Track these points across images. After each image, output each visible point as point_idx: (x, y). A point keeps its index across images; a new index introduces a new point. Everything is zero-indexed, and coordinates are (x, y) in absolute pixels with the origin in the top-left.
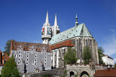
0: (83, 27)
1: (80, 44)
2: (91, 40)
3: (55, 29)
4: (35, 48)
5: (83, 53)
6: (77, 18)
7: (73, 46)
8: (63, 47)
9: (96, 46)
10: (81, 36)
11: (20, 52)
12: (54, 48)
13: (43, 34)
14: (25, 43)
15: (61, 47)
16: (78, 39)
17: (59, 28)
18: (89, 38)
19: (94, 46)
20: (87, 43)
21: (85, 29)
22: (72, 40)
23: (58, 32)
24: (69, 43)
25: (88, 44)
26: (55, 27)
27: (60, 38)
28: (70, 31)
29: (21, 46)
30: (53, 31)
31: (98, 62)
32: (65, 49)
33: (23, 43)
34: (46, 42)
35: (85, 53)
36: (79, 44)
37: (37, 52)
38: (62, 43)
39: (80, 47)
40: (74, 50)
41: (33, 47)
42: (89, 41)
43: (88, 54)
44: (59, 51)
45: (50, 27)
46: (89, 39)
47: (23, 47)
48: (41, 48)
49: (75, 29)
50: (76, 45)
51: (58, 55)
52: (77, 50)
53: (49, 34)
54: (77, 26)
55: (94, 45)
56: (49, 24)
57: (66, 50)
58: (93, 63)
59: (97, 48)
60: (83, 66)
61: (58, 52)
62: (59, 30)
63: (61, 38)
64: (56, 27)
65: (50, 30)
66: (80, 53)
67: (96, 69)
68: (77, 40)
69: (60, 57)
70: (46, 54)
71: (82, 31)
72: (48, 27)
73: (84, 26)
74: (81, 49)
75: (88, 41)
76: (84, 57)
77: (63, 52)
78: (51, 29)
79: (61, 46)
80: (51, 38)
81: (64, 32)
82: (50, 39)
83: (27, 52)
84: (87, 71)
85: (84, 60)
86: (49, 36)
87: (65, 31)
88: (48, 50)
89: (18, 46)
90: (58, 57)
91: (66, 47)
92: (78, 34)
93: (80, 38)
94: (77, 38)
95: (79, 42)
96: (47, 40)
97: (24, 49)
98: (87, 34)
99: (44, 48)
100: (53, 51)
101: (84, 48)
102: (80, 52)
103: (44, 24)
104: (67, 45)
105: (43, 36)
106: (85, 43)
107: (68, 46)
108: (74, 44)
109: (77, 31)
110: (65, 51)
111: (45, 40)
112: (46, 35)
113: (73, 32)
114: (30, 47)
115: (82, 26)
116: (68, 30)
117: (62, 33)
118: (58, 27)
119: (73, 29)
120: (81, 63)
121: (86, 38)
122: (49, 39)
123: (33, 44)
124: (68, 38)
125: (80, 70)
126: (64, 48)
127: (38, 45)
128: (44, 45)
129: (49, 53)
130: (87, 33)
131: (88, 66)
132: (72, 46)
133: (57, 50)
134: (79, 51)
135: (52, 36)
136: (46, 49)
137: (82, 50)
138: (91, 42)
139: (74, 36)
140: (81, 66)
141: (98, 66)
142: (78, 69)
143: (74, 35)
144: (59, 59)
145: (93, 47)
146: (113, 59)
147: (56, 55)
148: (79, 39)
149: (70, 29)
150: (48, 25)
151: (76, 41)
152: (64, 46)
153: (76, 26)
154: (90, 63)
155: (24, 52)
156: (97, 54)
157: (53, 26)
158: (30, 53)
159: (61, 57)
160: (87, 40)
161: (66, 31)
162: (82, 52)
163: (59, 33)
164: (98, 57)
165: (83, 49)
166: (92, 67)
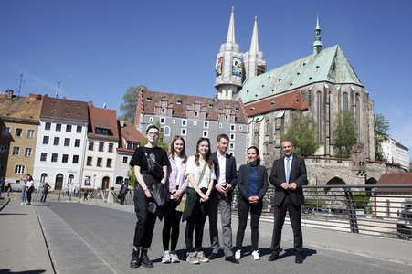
0: (336, 56)
1: (327, 103)
2: (357, 94)
3: (253, 60)
4: (204, 109)
5: (333, 129)
6: (319, 30)
7: (307, 110)
8: (279, 110)
9: (371, 112)
10: (331, 81)
11: (162, 120)
12: (251, 113)
13: (218, 75)
14: (177, 96)
15: (273, 111)
16: (322, 90)
17: (263, 59)
18: (353, 89)
19: (364, 110)
20: (346, 102)
21: (342, 61)
22: (303, 93)
23: (261, 70)
24: (296, 101)
25: (349, 105)
26: (253, 56)
27: (268, 85)
28: (297, 66)
29: (165, 105)
30: (246, 66)
31: (372, 156)
32: (283, 117)
33: (171, 95)
34: (227, 95)
35: (339, 130)
36: (325, 103)
37: (208, 122)
38: (273, 99)
39: (327, 112)
40: (311, 121)
41: (197, 108)
42: (352, 97)
43: (348, 131)
44: (268, 121)
45: (239, 55)
46: (352, 92)
47: (171, 106)
48: (220, 111)
49: (312, 61)
50: (315, 105)
51: (262, 133)
52: (316, 121)
53: (237, 75)
54: (318, 52)
55: (367, 108)
56: (236, 46)
57: (287, 120)
58: (361, 157)
59: (371, 117)
60: (334, 163)
61: (263, 124)
62: (262, 63)
63: (270, 85)
64: (257, 55)
65: (239, 62)
66: (325, 129)
67: (367, 173)
68: (319, 92)
69: (267, 139)
70: (233, 127)
71: (334, 67)
72: (235, 54)
73: (340, 54)
74: (327, 117)
75: (349, 97)
76: (337, 140)
77: (279, 125)
78: (241, 59)
79: (272, 107)
80: (240, 84)
81: (279, 69)
82: (239, 88)
83: (183, 119)
84: (343, 178)
85: (334, 148)
86: (237, 80)
87: (283, 68)
88: (238, 116)
89: (157, 104)
90: (262, 139)
91: (287, 112)
92: (323, 75)
93: (327, 86)
94: (320, 87)
95: (323, 98)
96: (230, 92)
97: (173, 112)
98: (346, 75)
99: (228, 112)
100: (250, 120)
101: (338, 116)
102: (325, 125)
103: (223, 46)
104: (290, 106)
105: (219, 81)
106: (339, 102)
107: (293, 109)
108: (310, 102)
109: (318, 67)
110: (283, 122)
111: (224, 91)
112: (227, 78)
113: (307, 70)
114: (188, 107)
115: (334, 54)
116: (293, 64)
117: (272, 73)
118: (260, 54)
119: (307, 60)
120: (327, 157)
121: (344, 88)
122: (235, 89)
123: (197, 99)
124: (293, 87)
125: (324, 174)
126: (280, 114)
127: (211, 102)
128: (227, 102)
129: (241, 126)
130: (348, 74)
131: (346, 164)
132: (302, 108)
133: (261, 117)
134: (323, 123)
135: (244, 80)
136: (233, 113)
137: (332, 122)
138: (357, 100)
139: (311, 82)
140: (328, 164)
141: (375, 166)
142: (321, 170)
143: (310, 78)
144: (266, 144)
145: (361, 114)
146: (407, 149)
147: (257, 133)
148: (325, 89)
149: (297, 61)
150: (233, 48)
151: (316, 95)
152: (282, 109)
153: (315, 52)
154: (353, 156)
155: (174, 119)
156: (372, 134)
157: (247, 53)
158: (190, 124)
159: (271, 137)
160: (345, 93)
161: (286, 66)
162: (332, 125)
163: (263, 72)
164: (372, 142)
165: (334, 118)
166: (357, 167)
